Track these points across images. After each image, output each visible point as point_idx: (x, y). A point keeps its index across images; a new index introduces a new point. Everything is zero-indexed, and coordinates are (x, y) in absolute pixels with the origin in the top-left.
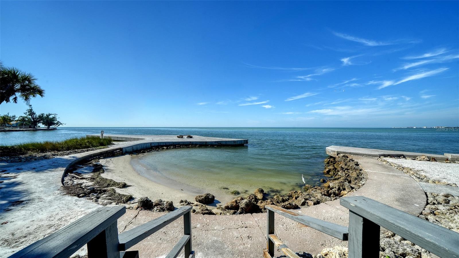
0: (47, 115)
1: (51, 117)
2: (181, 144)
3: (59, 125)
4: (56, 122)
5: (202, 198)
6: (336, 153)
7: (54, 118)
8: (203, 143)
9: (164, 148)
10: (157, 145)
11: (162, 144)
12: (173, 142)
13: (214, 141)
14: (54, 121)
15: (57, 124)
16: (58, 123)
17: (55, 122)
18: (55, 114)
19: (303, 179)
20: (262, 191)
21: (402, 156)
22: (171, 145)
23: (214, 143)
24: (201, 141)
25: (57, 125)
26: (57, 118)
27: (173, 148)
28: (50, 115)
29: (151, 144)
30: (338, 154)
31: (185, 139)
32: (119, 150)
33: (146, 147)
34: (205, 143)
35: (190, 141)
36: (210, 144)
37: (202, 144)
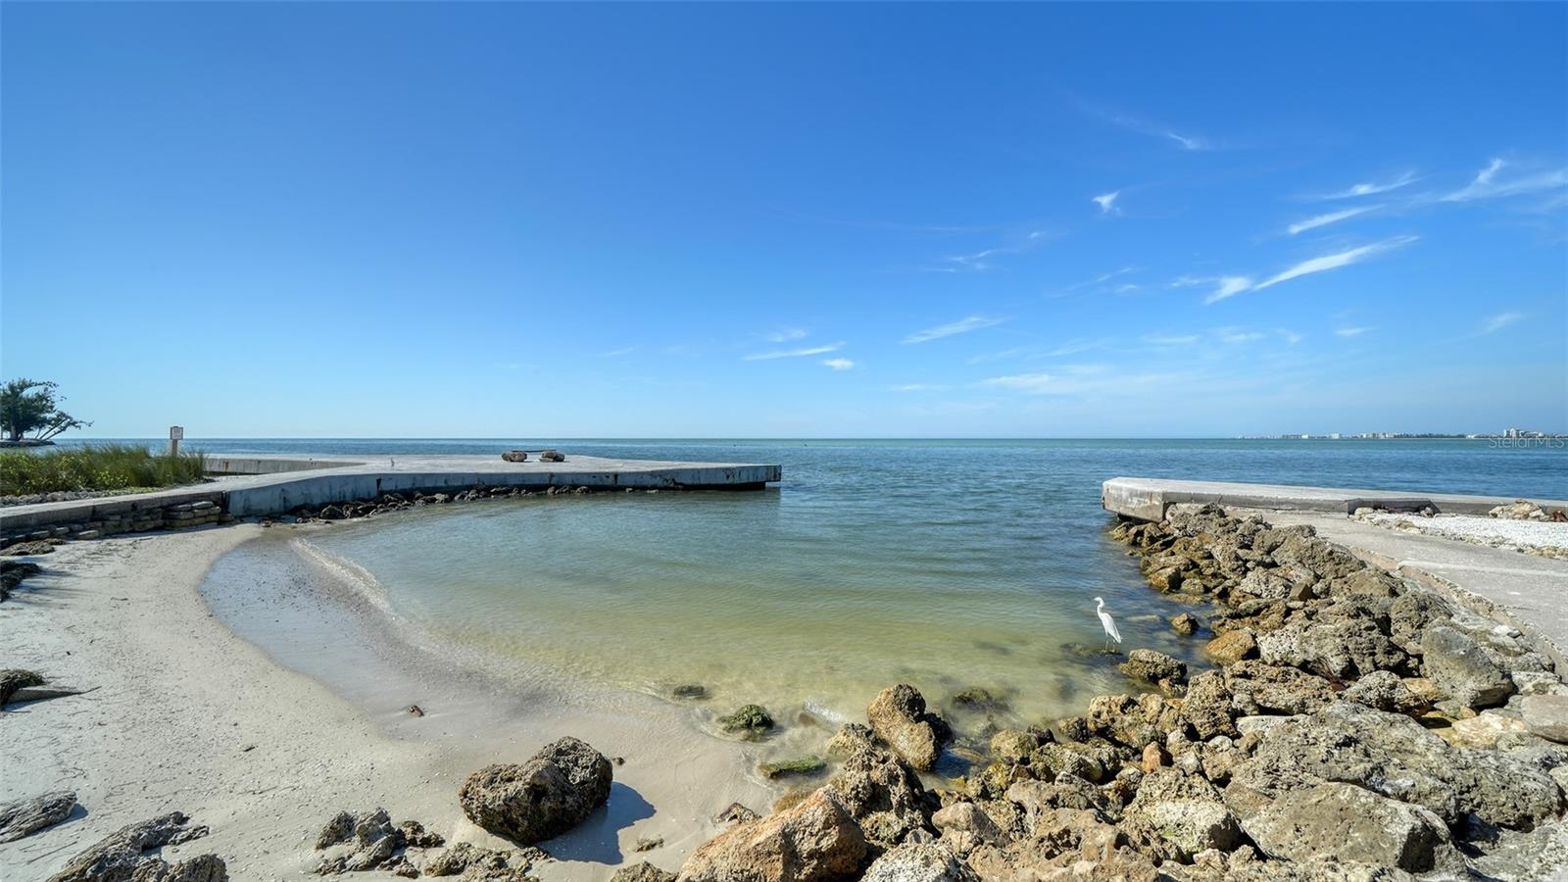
0: (12, 387)
1: (29, 393)
2: (512, 482)
3: (64, 429)
4: (53, 415)
5: (511, 788)
6: (1158, 502)
7: (41, 398)
8: (601, 480)
9: (434, 500)
10: (407, 485)
11: (429, 484)
12: (477, 474)
13: (650, 469)
14: (42, 411)
15: (57, 421)
16: (62, 421)
17: (49, 416)
18: (49, 384)
19: (1106, 620)
20: (914, 706)
21: (1428, 509)
22: (469, 488)
23: (648, 477)
24: (598, 470)
25: (57, 429)
26: (54, 399)
27: (473, 499)
28: (24, 386)
29: (379, 481)
30: (1166, 507)
31: (535, 465)
32: (210, 500)
33: (354, 493)
34: (612, 478)
35: (552, 471)
36: (633, 483)
37: (601, 483)
